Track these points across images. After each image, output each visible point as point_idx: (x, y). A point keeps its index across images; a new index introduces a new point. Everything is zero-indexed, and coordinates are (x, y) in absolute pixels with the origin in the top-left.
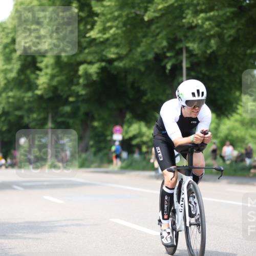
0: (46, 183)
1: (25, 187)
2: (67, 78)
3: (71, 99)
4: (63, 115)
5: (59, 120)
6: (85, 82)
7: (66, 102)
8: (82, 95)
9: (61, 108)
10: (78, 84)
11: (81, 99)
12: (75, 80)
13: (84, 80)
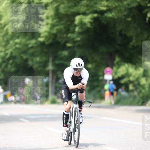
0: (47, 116)
1: (31, 120)
2: (65, 27)
3: (69, 45)
4: (61, 59)
6: (80, 31)
7: (64, 47)
8: (77, 41)
9: (60, 53)
10: (73, 32)
11: (77, 44)
12: (71, 28)
13: (79, 29)
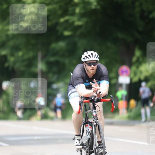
2: (61, 7)
3: (67, 33)
5: (52, 59)
10: (73, 14)
12: (70, 9)
13: (80, 10)
